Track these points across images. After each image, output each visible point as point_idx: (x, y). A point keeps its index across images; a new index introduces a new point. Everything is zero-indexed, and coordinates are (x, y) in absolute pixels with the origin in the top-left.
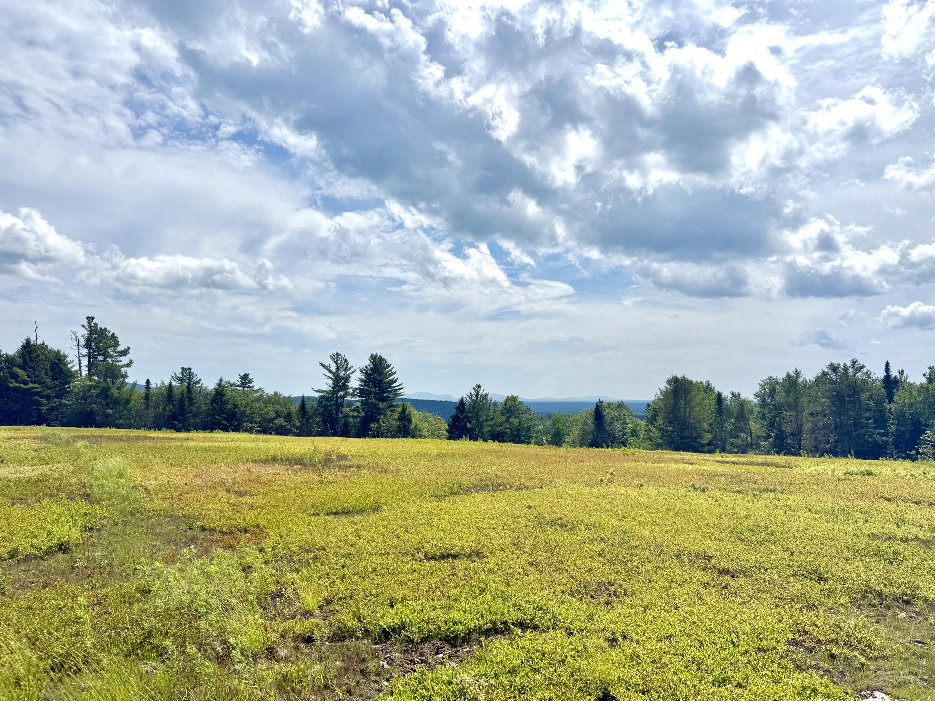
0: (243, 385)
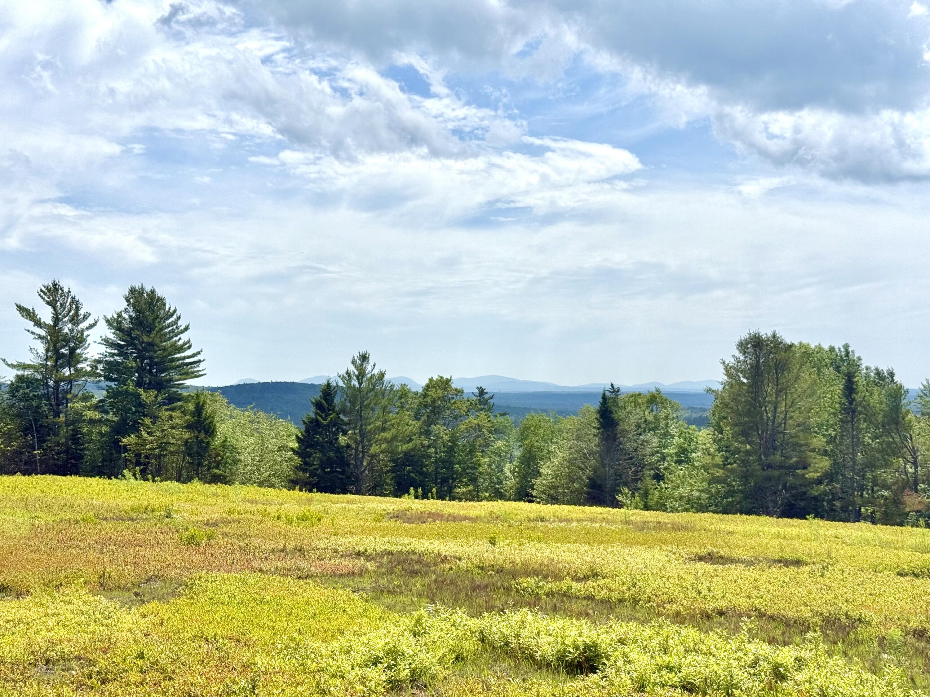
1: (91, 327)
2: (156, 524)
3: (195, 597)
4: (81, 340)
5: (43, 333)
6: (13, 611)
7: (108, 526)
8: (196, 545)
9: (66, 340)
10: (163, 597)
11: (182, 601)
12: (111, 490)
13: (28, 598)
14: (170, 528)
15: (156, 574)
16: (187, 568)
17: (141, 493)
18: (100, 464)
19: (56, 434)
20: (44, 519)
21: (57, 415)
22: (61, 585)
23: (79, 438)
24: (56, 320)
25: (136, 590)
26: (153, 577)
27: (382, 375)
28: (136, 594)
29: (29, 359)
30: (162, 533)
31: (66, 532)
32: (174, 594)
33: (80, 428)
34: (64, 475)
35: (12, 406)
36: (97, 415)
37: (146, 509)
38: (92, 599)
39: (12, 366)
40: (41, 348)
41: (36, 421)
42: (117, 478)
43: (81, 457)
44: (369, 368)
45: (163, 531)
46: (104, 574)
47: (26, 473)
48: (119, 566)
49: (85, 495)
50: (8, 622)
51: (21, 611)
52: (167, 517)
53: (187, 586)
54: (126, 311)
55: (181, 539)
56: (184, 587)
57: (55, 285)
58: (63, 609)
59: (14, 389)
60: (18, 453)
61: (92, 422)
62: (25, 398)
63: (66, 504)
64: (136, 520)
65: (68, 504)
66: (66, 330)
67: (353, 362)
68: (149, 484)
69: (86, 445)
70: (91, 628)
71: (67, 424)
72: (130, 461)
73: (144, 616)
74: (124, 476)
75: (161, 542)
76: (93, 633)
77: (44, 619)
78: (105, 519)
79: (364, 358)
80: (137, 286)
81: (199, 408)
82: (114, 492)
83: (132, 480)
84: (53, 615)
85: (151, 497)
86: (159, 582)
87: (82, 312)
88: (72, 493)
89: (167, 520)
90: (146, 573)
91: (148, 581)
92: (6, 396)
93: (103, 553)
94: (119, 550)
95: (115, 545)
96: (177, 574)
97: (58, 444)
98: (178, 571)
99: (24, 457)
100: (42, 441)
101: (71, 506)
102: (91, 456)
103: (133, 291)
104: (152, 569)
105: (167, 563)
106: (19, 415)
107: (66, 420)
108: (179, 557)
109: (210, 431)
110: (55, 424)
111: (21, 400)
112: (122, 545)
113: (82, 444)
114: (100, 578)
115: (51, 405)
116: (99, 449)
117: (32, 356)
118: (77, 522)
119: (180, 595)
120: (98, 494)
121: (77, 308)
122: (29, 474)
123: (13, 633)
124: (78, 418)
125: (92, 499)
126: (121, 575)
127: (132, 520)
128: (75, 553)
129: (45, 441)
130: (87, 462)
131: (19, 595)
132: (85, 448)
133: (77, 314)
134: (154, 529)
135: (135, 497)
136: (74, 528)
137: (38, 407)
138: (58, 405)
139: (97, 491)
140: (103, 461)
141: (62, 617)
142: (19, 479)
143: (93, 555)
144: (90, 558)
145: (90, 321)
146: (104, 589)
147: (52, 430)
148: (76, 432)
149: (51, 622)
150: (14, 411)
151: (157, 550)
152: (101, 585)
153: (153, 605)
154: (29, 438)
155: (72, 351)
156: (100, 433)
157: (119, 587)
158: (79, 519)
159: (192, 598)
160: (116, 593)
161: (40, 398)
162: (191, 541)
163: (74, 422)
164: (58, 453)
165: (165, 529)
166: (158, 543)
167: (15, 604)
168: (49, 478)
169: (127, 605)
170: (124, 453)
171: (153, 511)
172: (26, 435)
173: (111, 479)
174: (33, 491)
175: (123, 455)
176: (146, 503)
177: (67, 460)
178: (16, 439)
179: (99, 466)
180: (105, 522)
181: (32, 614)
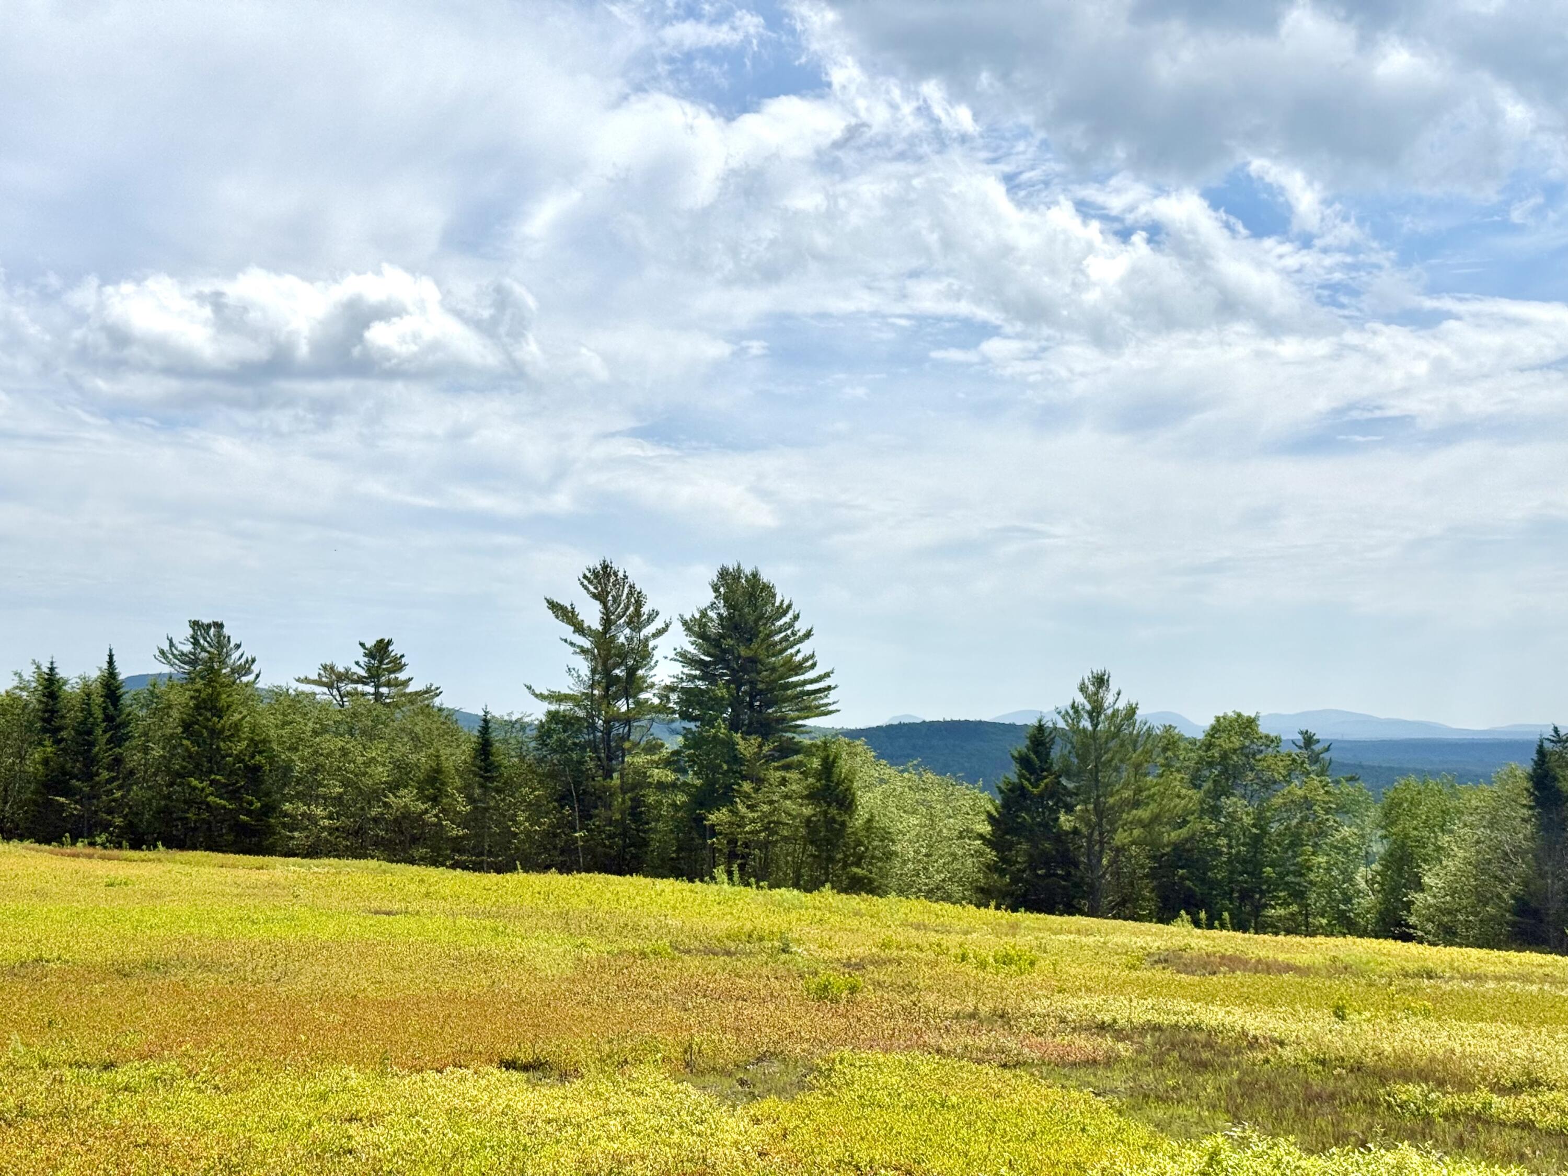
0: (373, 676)
1: (659, 633)
2: (766, 963)
3: (836, 1093)
4: (643, 655)
5: (586, 643)
6: (557, 1104)
7: (693, 963)
8: (831, 1001)
9: (623, 654)
10: (784, 1089)
11: (815, 1099)
12: (694, 900)
13: (578, 1083)
14: (789, 970)
15: (772, 1050)
16: (820, 1041)
17: (740, 907)
18: (674, 855)
19: (608, 807)
20: (595, 949)
21: (608, 775)
22: (626, 1062)
23: (641, 813)
24: (607, 622)
25: (741, 1075)
26: (768, 1054)
27: (1131, 711)
28: (742, 1083)
29: (568, 686)
30: (776, 978)
31: (630, 973)
32: (801, 1086)
33: (643, 796)
34: (620, 873)
35: (541, 760)
36: (669, 776)
37: (750, 936)
38: (673, 1088)
39: (541, 697)
40: (584, 667)
41: (577, 784)
42: (702, 881)
43: (645, 843)
44: (1109, 699)
45: (779, 975)
46: (690, 1046)
47: (565, 868)
48: (713, 1033)
49: (655, 909)
50: (549, 1122)
51: (568, 1104)
52: (783, 950)
53: (820, 1072)
54: (713, 606)
55: (808, 990)
56: (816, 1073)
57: (605, 567)
58: (632, 1104)
59: (544, 732)
60: (551, 834)
61: (661, 786)
62: (562, 747)
63: (627, 925)
64: (735, 954)
65: (631, 925)
66: (622, 639)
67: (1083, 689)
68: (752, 892)
69: (653, 824)
70: (675, 1138)
71: (624, 790)
72: (720, 850)
73: (757, 1122)
74: (713, 878)
75: (775, 994)
76: (679, 1146)
77: (603, 1119)
78: (688, 952)
79: (1101, 681)
80: (731, 566)
81: (829, 765)
82: (700, 905)
83: (726, 886)
84: (617, 1113)
85: (756, 914)
86: (776, 1063)
87: (645, 610)
88: (634, 905)
89: (783, 957)
90: (757, 1048)
91: (759, 1060)
92: (533, 744)
93: (686, 1010)
94: (712, 1005)
95: (705, 996)
96: (804, 1051)
97: (610, 822)
98: (805, 1046)
99: (560, 843)
100: (586, 816)
101: (635, 929)
102: (659, 841)
103: (724, 574)
104: (766, 1039)
105: (788, 1031)
106: (552, 775)
107: (622, 782)
108: (806, 1020)
109: (846, 803)
110: (605, 789)
111: (555, 751)
112: (717, 996)
113: (647, 823)
114: (686, 1052)
115: (599, 759)
116: (672, 831)
117: (571, 681)
118: (644, 955)
119: (812, 1088)
120: (674, 908)
121: (639, 604)
122: (569, 871)
123: (558, 1142)
124: (639, 782)
125: (666, 916)
126: (717, 1051)
127: (728, 953)
128: (644, 1007)
129: (590, 817)
130: (653, 851)
131: (564, 1077)
132: (651, 829)
133: (638, 613)
134: (765, 971)
135: (732, 914)
136: (641, 965)
137: (581, 762)
138: (610, 759)
139: (672, 902)
140: (680, 849)
141: (630, 1118)
142: (554, 880)
143: (672, 1013)
144: (668, 1017)
145: (658, 624)
146: (691, 1070)
147: (602, 798)
148: (637, 802)
149: (614, 1124)
150: (544, 769)
151: (772, 1008)
152: (688, 1065)
153: (769, 1104)
154: (567, 810)
155: (631, 672)
156: (674, 805)
157: (714, 1069)
158: (648, 950)
159: (830, 1094)
160: (710, 1078)
161: (583, 748)
162: (823, 993)
163: (634, 787)
164: (610, 837)
165: (782, 972)
166: (772, 995)
167: (557, 1091)
168: (600, 878)
169: (729, 1100)
170: (711, 838)
171: (761, 939)
172: (563, 807)
173: (693, 882)
174: (575, 901)
175: (709, 842)
176: (748, 926)
177: (624, 848)
178: (547, 813)
179: (672, 859)
180: (686, 957)
181: (585, 1109)
